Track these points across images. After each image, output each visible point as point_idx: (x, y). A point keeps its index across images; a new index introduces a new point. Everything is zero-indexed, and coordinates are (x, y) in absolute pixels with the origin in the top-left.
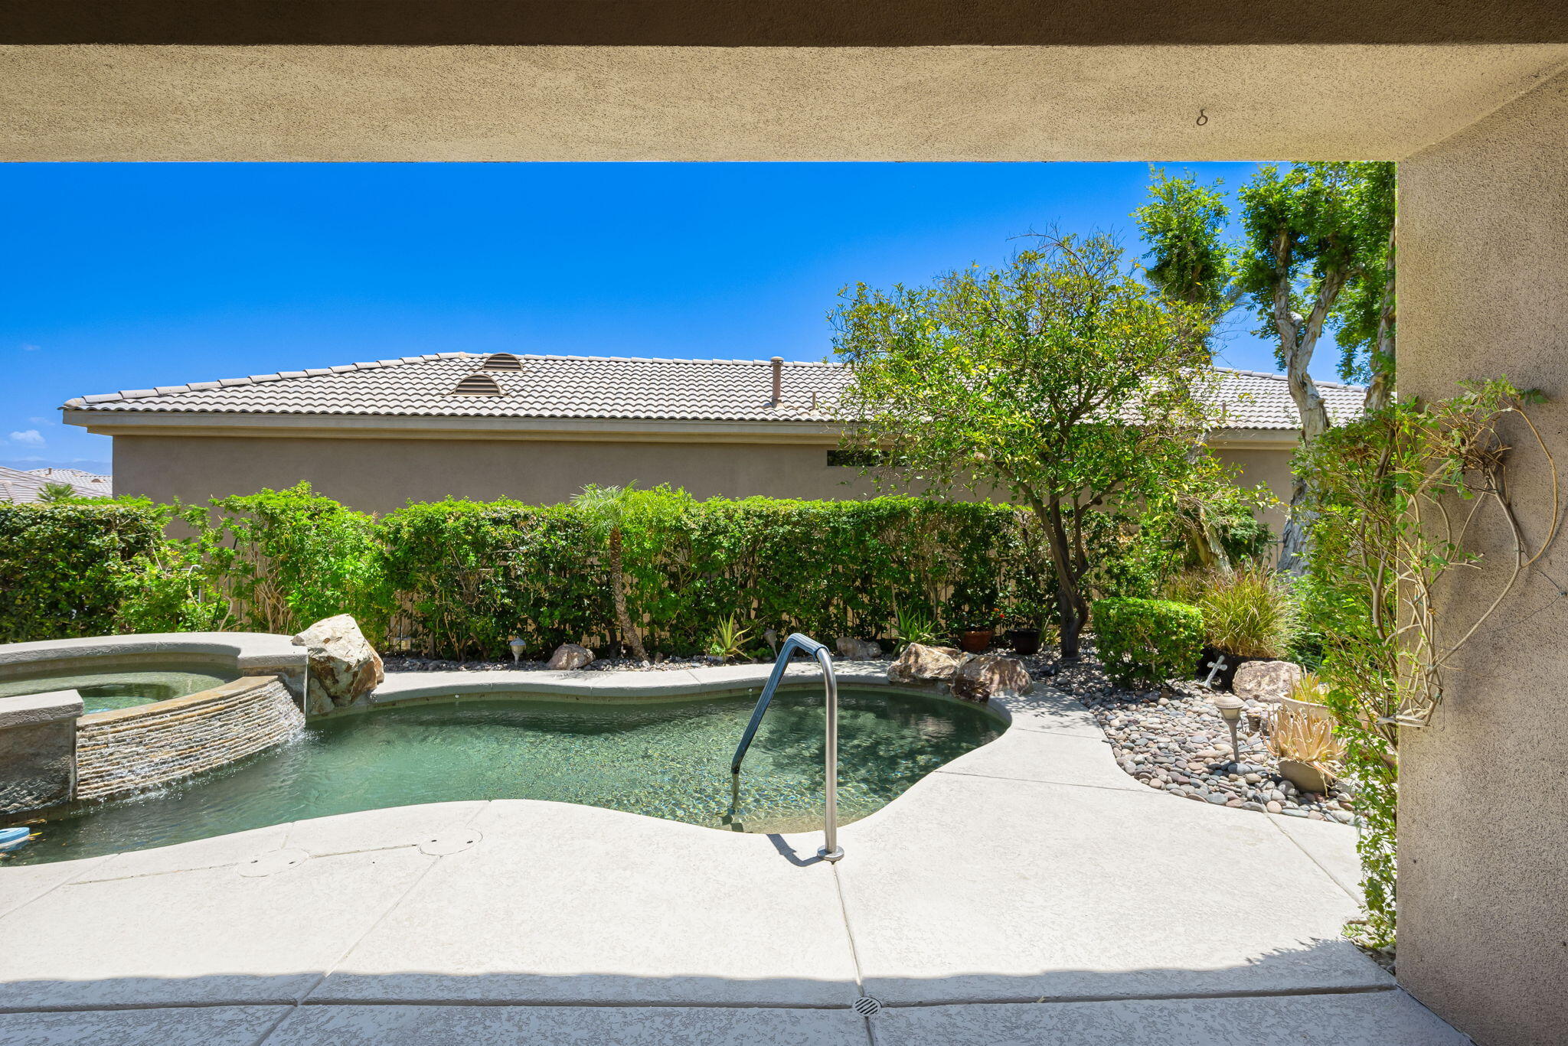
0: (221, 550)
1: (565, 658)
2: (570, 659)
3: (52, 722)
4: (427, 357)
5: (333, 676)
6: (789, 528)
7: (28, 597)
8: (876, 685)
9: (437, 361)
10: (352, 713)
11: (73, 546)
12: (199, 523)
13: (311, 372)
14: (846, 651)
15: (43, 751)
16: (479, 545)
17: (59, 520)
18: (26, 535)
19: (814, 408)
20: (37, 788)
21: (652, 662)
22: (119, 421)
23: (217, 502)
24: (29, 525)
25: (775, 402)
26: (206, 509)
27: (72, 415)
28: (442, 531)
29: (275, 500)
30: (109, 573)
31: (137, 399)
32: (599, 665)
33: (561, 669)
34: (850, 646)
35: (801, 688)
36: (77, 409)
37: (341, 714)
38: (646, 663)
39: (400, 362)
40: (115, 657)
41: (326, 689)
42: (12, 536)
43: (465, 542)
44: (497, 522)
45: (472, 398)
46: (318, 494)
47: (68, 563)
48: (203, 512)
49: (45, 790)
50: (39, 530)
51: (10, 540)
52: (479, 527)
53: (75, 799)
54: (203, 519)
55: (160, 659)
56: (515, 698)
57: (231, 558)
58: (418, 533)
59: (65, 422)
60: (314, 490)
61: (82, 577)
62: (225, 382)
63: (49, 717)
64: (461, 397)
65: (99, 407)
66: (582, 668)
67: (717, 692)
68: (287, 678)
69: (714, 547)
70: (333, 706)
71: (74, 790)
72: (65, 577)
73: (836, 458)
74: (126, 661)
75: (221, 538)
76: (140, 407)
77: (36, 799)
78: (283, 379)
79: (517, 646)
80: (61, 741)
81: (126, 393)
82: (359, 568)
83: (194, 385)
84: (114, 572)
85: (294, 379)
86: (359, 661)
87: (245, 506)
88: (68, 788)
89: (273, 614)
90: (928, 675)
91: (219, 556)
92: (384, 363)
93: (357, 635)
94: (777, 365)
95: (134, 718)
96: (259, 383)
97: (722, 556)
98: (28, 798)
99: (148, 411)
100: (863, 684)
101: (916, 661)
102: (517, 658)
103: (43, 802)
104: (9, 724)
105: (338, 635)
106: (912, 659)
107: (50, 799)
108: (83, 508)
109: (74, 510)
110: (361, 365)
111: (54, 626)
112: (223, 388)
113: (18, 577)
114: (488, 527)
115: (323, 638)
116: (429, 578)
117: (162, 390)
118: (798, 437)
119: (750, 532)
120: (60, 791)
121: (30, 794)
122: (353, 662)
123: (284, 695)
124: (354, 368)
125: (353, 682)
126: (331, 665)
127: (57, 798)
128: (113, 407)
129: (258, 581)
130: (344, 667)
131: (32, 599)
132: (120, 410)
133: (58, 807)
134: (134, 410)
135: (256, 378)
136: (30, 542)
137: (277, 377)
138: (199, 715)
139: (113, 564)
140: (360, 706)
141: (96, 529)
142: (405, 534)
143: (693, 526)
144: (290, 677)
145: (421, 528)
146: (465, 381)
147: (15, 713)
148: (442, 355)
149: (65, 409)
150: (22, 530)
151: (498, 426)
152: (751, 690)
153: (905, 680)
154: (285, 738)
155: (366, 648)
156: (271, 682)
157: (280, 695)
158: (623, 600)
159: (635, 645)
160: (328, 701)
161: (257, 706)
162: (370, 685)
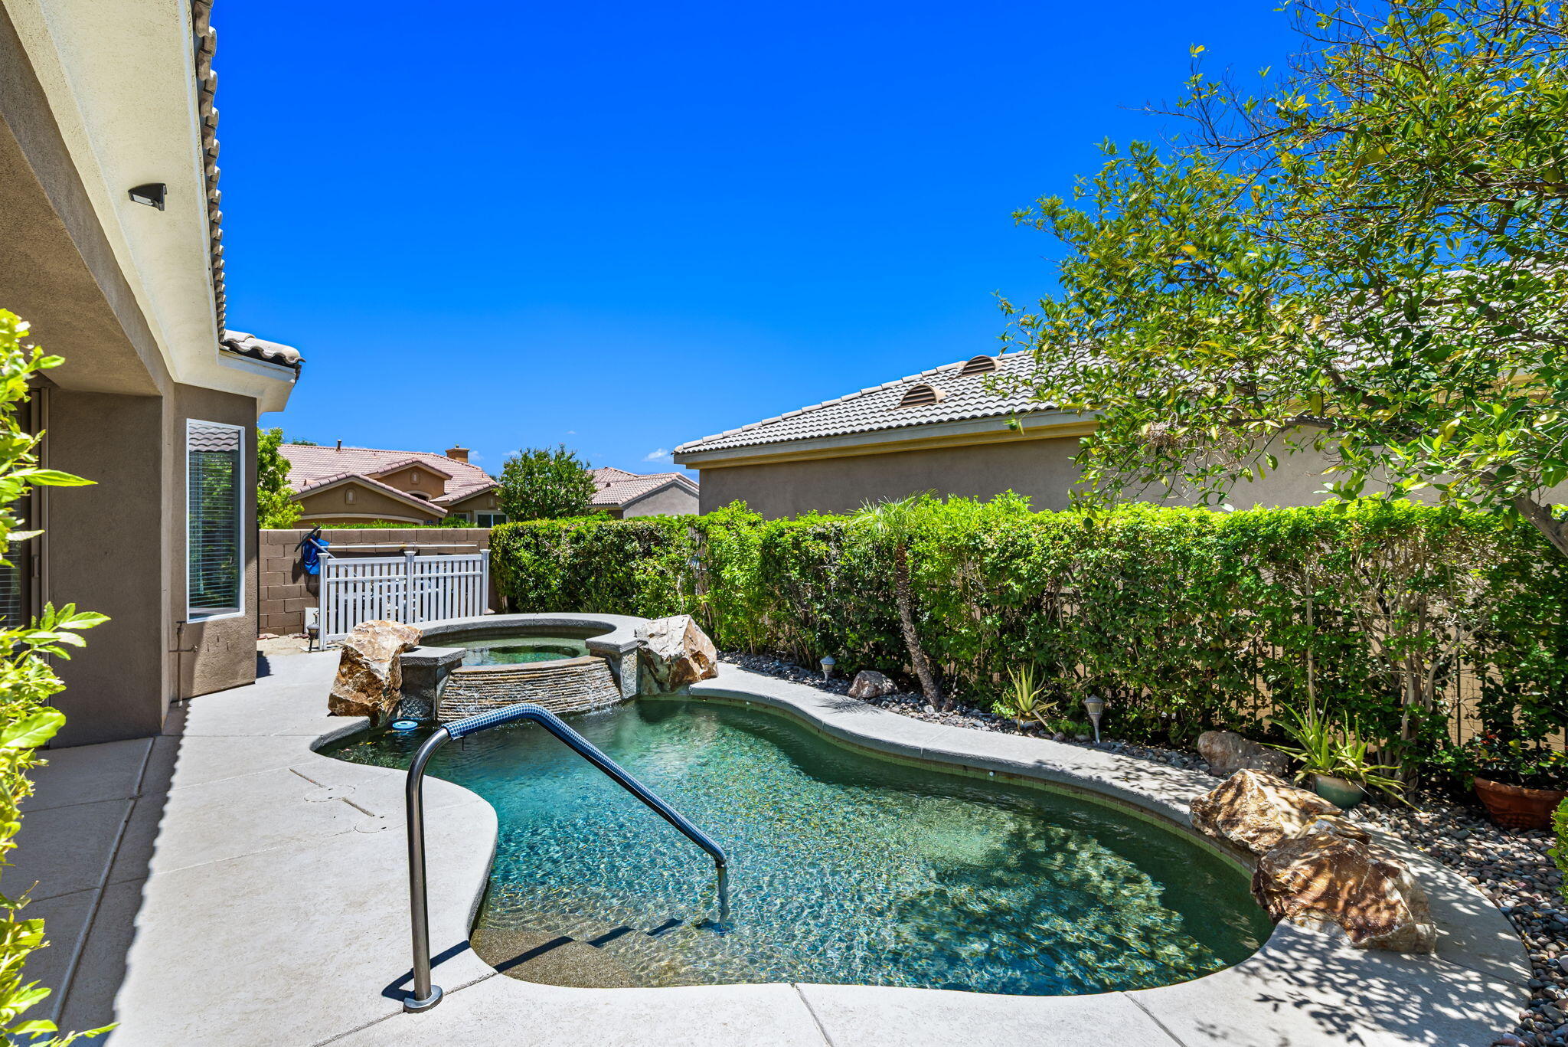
2: (861, 686)
3: (426, 667)
5: (654, 665)
8: (1179, 824)
10: (675, 699)
15: (424, 685)
21: (939, 709)
22: (702, 458)
27: (678, 458)
31: (713, 441)
35: (1070, 793)
36: (681, 453)
41: (653, 675)
45: (911, 409)
49: (424, 709)
53: (435, 719)
59: (671, 463)
65: (691, 450)
67: (948, 765)
68: (611, 661)
71: (436, 713)
76: (714, 447)
79: (826, 665)
80: (430, 680)
81: (705, 438)
83: (746, 427)
86: (672, 657)
88: (432, 711)
97: (1017, 588)
98: (418, 712)
100: (1161, 816)
101: (1232, 803)
102: (826, 676)
103: (422, 717)
104: (410, 663)
105: (663, 632)
106: (1229, 796)
107: (427, 716)
110: (864, 391)
112: (764, 426)
114: (809, 543)
115: (650, 633)
117: (726, 433)
120: (429, 711)
122: (665, 655)
124: (859, 394)
125: (672, 674)
126: (652, 656)
130: (658, 659)
134: (711, 449)
140: (681, 694)
146: (909, 393)
148: (940, 368)
149: (674, 455)
152: (991, 774)
153: (1206, 829)
154: (584, 709)
155: (682, 645)
156: (596, 662)
157: (598, 674)
158: (911, 630)
159: (924, 684)
160: (655, 685)
161: (569, 680)
162: (690, 678)
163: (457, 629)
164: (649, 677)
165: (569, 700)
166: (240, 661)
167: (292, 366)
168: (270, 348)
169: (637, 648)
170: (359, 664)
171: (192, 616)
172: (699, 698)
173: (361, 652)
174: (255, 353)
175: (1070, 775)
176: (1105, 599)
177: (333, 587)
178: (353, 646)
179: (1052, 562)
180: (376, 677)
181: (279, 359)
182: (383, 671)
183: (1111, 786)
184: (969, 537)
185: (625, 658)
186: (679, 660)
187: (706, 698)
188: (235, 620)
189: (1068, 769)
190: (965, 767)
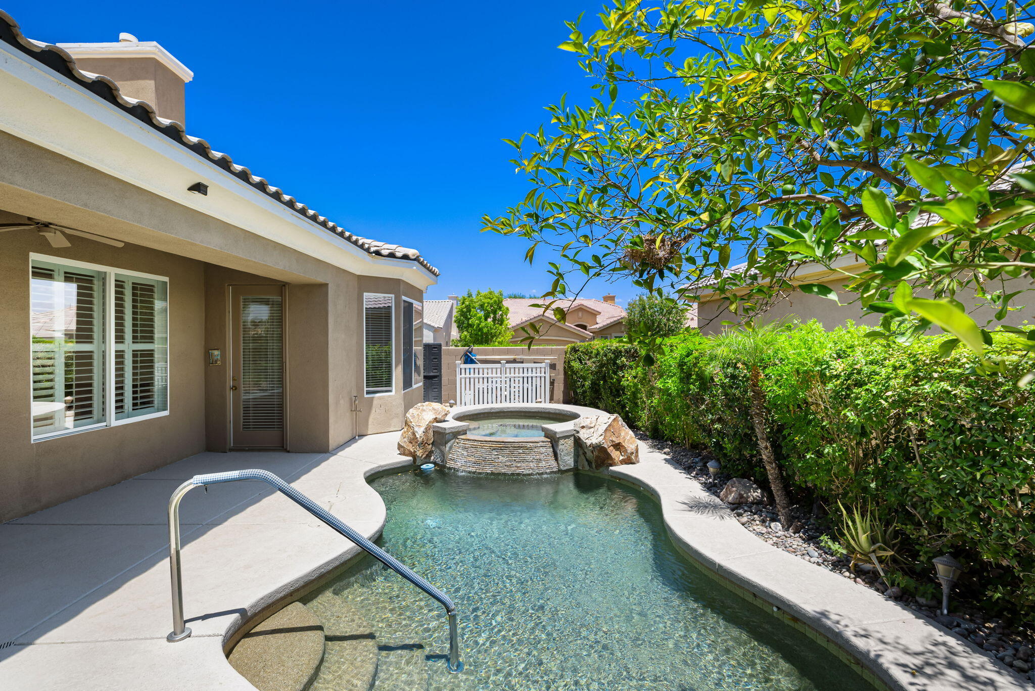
2: (729, 491)
10: (599, 476)
15: (441, 443)
20: (440, 456)
21: (787, 528)
41: (585, 456)
49: (442, 458)
53: (445, 465)
63: (440, 431)
71: (446, 461)
95: (471, 440)
98: (439, 459)
105: (592, 425)
107: (442, 462)
140: (603, 473)
152: (775, 609)
154: (528, 472)
155: (603, 437)
156: (543, 442)
157: (543, 450)
158: (766, 448)
159: (777, 501)
160: (586, 463)
161: (521, 451)
162: (610, 462)
163: (497, 410)
164: (582, 457)
165: (519, 465)
166: (393, 418)
167: (414, 260)
168: (401, 251)
169: (574, 435)
170: (411, 427)
171: (368, 393)
172: (615, 478)
173: (411, 420)
174: (392, 255)
175: (847, 641)
176: (944, 443)
177: (463, 380)
179: (890, 393)
180: (417, 435)
181: (405, 257)
182: (420, 432)
183: (886, 672)
184: (818, 362)
185: (562, 442)
186: (600, 449)
187: (620, 479)
188: (389, 396)
189: (849, 633)
190: (755, 595)
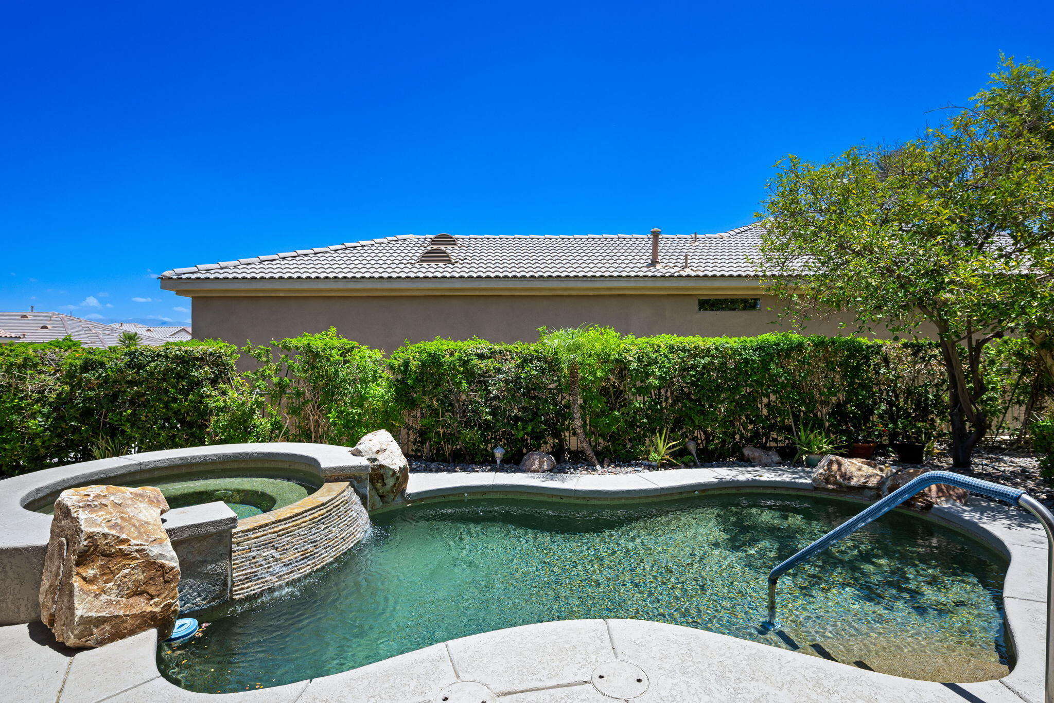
0: (281, 379)
1: (537, 463)
2: (541, 463)
3: (215, 533)
4: (390, 238)
5: (383, 480)
6: (709, 359)
7: (150, 415)
8: (799, 489)
9: (396, 241)
11: (179, 377)
12: (264, 359)
13: (317, 250)
14: (754, 458)
15: (209, 559)
16: (469, 375)
17: (169, 358)
18: (148, 369)
19: (686, 267)
20: (204, 590)
21: (603, 466)
22: (197, 287)
23: (276, 344)
24: (150, 362)
25: (654, 263)
26: (270, 348)
27: (166, 282)
28: (442, 365)
29: (317, 342)
30: (203, 397)
31: (208, 271)
32: (564, 468)
33: (535, 471)
34: (757, 454)
35: (734, 491)
36: (170, 278)
37: (386, 510)
38: (598, 467)
39: (372, 242)
40: (220, 463)
41: (377, 490)
42: (139, 370)
43: (459, 372)
44: (481, 356)
45: (433, 264)
46: (341, 336)
47: (176, 389)
48: (267, 351)
49: (210, 592)
50: (157, 365)
51: (138, 373)
52: (468, 361)
53: (231, 598)
54: (267, 356)
55: (252, 465)
56: (510, 496)
57: (287, 385)
58: (424, 364)
59: (161, 288)
60: (340, 333)
61: (186, 400)
62: (263, 258)
63: (213, 530)
64: (425, 265)
65: (184, 277)
66: (550, 471)
67: (672, 494)
68: (355, 484)
69: (647, 375)
70: (381, 504)
71: (231, 590)
72: (175, 400)
73: (707, 304)
74: (228, 466)
75: (280, 370)
76: (211, 276)
77: (204, 599)
78: (299, 256)
79: (499, 453)
80: (222, 550)
81: (200, 267)
82: (379, 391)
83: (243, 261)
84: (208, 396)
85: (306, 255)
86: (400, 468)
87: (296, 346)
88: (226, 590)
89: (315, 427)
90: (853, 482)
91: (279, 383)
92: (363, 243)
93: (395, 448)
94: (656, 235)
95: (267, 525)
96: (284, 258)
97: (657, 382)
98: (198, 599)
99: (216, 278)
100: (788, 489)
101: (839, 469)
102: (498, 462)
103: (209, 602)
104: (184, 536)
105: (384, 447)
106: (834, 469)
107: (214, 599)
108: (187, 348)
109: (180, 350)
111: (167, 436)
112: (261, 262)
113: (143, 399)
114: (474, 361)
115: (375, 450)
116: (431, 399)
117: (223, 264)
118: (677, 289)
119: (676, 364)
120: (221, 592)
121: (200, 596)
122: (397, 469)
123: (356, 498)
125: (395, 484)
126: (382, 471)
127: (219, 598)
128: (193, 276)
129: (306, 402)
130: (391, 473)
131: (152, 416)
132: (198, 278)
133: (219, 605)
134: (207, 278)
135: (282, 255)
136: (151, 374)
137: (295, 254)
138: (310, 520)
139: (207, 389)
140: (397, 503)
141: (195, 364)
142: (413, 365)
143: (631, 359)
144: (358, 482)
145: (426, 362)
146: (426, 253)
147: (188, 527)
148: (399, 237)
149: (162, 279)
150: (145, 366)
151: (458, 285)
152: (696, 492)
153: (829, 486)
158: (580, 417)
162: (404, 486)
170: (125, 555)
173: (124, 536)
178: (106, 530)
180: (162, 566)
